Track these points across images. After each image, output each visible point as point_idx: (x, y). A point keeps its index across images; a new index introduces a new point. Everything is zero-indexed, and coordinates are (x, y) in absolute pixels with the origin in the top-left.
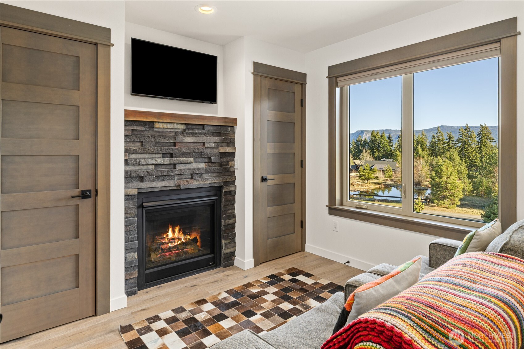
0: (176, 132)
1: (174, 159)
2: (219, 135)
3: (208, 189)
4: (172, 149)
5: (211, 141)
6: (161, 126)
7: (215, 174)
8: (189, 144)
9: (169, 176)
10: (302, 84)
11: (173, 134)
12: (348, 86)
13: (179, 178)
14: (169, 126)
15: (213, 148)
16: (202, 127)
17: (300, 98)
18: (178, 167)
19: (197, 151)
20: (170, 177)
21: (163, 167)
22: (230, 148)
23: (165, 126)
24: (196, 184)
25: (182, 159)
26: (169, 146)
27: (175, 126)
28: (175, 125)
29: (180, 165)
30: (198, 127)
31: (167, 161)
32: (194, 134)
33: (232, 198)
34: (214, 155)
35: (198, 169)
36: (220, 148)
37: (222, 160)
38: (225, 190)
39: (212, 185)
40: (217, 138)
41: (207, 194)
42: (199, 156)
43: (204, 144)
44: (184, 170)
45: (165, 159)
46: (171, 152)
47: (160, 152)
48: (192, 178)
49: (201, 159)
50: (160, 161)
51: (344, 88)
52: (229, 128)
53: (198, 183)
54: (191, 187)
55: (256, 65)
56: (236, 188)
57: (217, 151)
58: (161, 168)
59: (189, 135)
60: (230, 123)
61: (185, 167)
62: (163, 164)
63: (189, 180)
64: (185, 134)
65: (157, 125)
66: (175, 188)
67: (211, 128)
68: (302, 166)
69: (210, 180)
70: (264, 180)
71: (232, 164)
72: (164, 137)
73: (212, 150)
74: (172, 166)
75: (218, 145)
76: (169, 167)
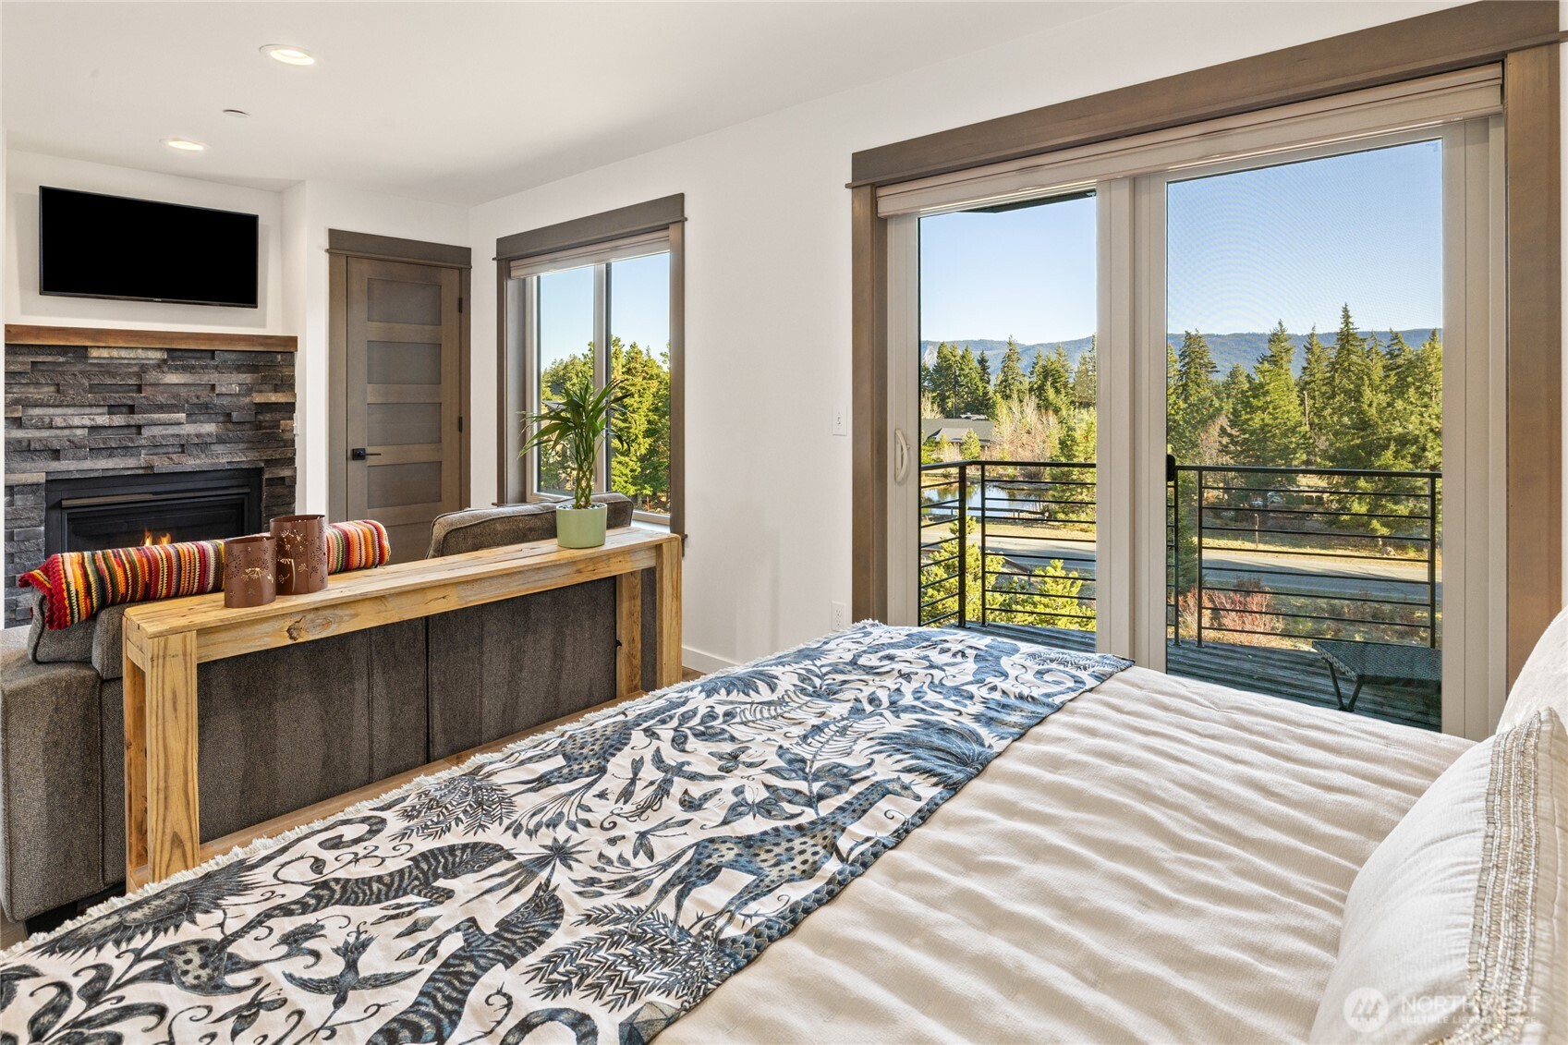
0: (143, 365)
1: (136, 416)
2: (253, 369)
3: (228, 473)
4: (133, 398)
5: (230, 384)
6: (105, 353)
7: (241, 446)
8: (176, 388)
9: (126, 448)
10: (460, 269)
11: (136, 369)
12: (535, 278)
13: (151, 452)
14: (124, 354)
15: (236, 395)
16: (209, 355)
17: (456, 296)
18: (146, 432)
19: (195, 401)
20: (126, 450)
21: (110, 431)
22: (279, 395)
23: (115, 353)
24: (191, 463)
25: (156, 416)
26: (125, 392)
27: (141, 354)
28: (140, 351)
29: (153, 428)
30: (198, 355)
31: (119, 420)
32: (185, 369)
33: (286, 491)
34: (240, 408)
35: (198, 436)
36: (254, 395)
37: (261, 417)
38: (266, 476)
39: (235, 466)
40: (244, 376)
41: (225, 483)
42: (199, 410)
43: (213, 387)
44: (163, 437)
45: (114, 417)
46: (130, 403)
47: (102, 403)
48: (183, 452)
49: (207, 416)
50: (102, 420)
51: (528, 280)
52: (279, 357)
53: (198, 462)
54: (179, 469)
55: (334, 234)
56: (295, 471)
57: (247, 400)
58: (104, 434)
59: (177, 369)
60: (280, 345)
61: (164, 432)
62: (110, 427)
63: (174, 456)
64: (166, 369)
65: (94, 353)
66: (141, 472)
67: (233, 356)
68: (460, 430)
69: (225, 457)
70: (358, 455)
71: (286, 425)
72: (113, 375)
73: (235, 399)
74: (134, 430)
75: (249, 390)
76: (126, 431)
